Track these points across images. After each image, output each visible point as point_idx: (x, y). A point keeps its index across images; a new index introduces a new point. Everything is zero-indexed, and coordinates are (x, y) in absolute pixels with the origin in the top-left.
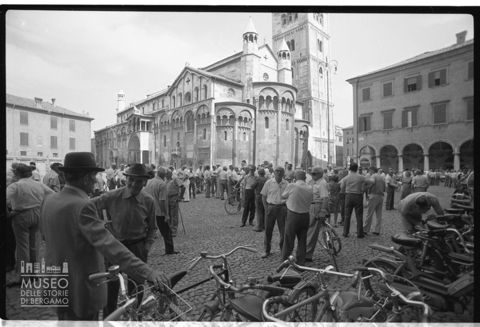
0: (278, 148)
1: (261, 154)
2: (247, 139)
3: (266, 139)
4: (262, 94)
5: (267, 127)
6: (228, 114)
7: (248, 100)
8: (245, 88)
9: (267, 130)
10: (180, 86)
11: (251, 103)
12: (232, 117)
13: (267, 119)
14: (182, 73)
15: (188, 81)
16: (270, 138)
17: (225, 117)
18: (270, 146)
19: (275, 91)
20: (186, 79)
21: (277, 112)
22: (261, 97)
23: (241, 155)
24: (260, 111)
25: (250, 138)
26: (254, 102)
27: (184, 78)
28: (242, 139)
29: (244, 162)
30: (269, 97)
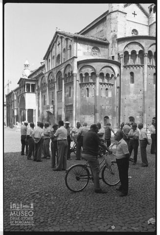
0: (144, 103)
1: (126, 109)
2: (110, 95)
3: (132, 95)
4: (127, 49)
5: (133, 81)
6: (90, 71)
7: (113, 57)
8: (110, 46)
9: (132, 85)
10: (54, 50)
11: (116, 59)
12: (94, 74)
13: (132, 74)
14: (54, 38)
15: (58, 45)
16: (136, 93)
17: (87, 74)
18: (135, 101)
19: (140, 45)
20: (57, 43)
21: (142, 66)
22: (126, 53)
23: (103, 111)
24: (125, 67)
25: (113, 94)
26: (119, 58)
27: (56, 42)
28: (103, 95)
29: (107, 117)
30: (134, 52)
